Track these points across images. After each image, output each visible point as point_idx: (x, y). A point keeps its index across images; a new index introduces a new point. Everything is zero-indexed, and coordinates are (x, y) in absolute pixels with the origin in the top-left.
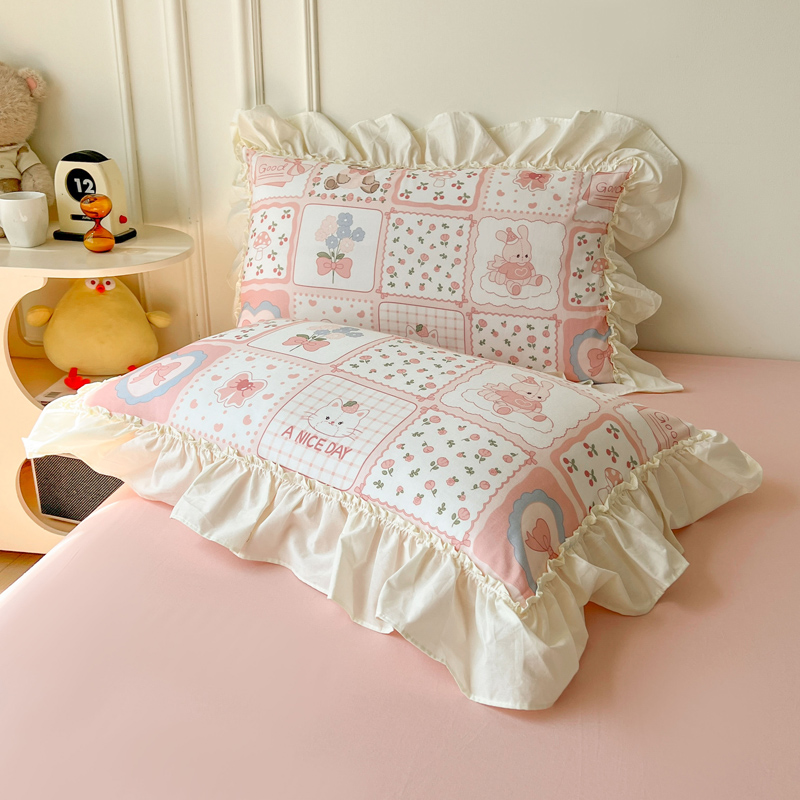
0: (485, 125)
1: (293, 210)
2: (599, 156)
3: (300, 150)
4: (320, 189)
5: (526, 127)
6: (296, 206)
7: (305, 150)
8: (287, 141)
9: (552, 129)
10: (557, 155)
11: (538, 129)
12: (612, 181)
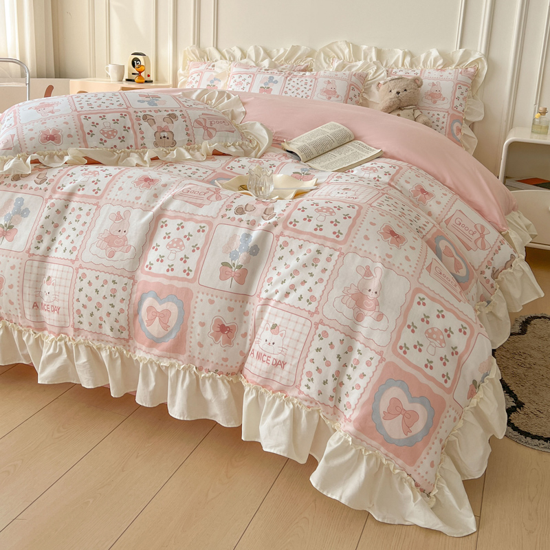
0: (265, 51)
1: (201, 74)
2: (300, 60)
3: (206, 60)
4: (210, 67)
5: (278, 51)
6: (202, 73)
7: (208, 60)
8: (202, 57)
9: (285, 50)
10: (286, 60)
11: (282, 51)
12: (302, 68)
